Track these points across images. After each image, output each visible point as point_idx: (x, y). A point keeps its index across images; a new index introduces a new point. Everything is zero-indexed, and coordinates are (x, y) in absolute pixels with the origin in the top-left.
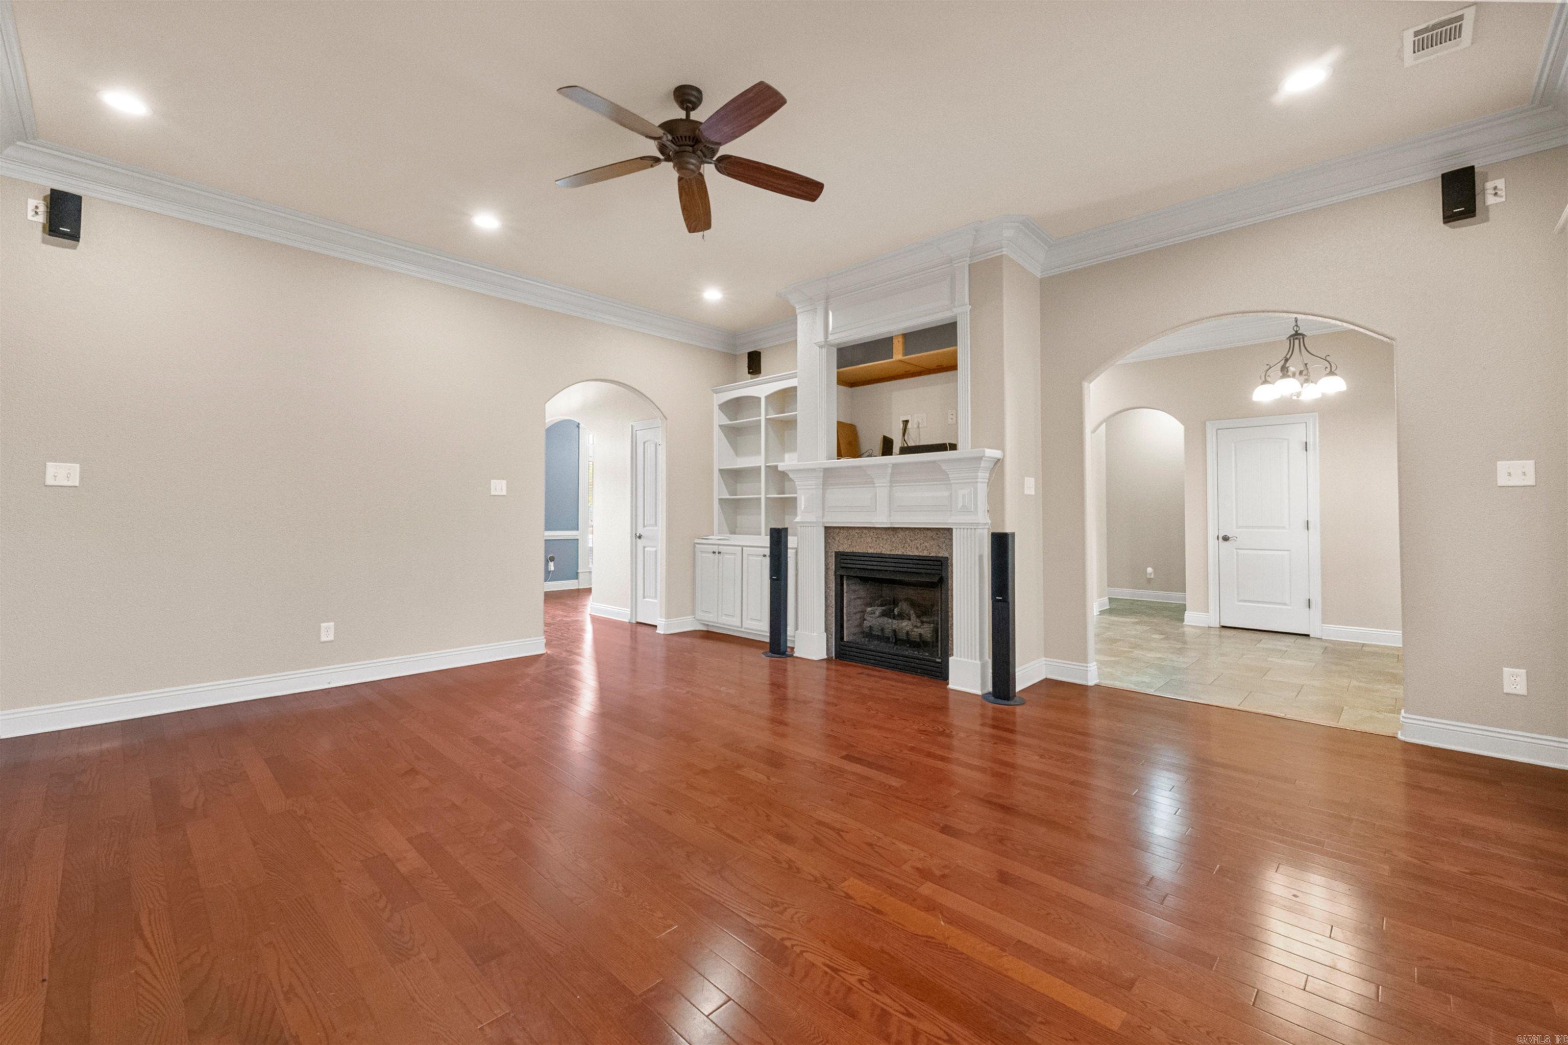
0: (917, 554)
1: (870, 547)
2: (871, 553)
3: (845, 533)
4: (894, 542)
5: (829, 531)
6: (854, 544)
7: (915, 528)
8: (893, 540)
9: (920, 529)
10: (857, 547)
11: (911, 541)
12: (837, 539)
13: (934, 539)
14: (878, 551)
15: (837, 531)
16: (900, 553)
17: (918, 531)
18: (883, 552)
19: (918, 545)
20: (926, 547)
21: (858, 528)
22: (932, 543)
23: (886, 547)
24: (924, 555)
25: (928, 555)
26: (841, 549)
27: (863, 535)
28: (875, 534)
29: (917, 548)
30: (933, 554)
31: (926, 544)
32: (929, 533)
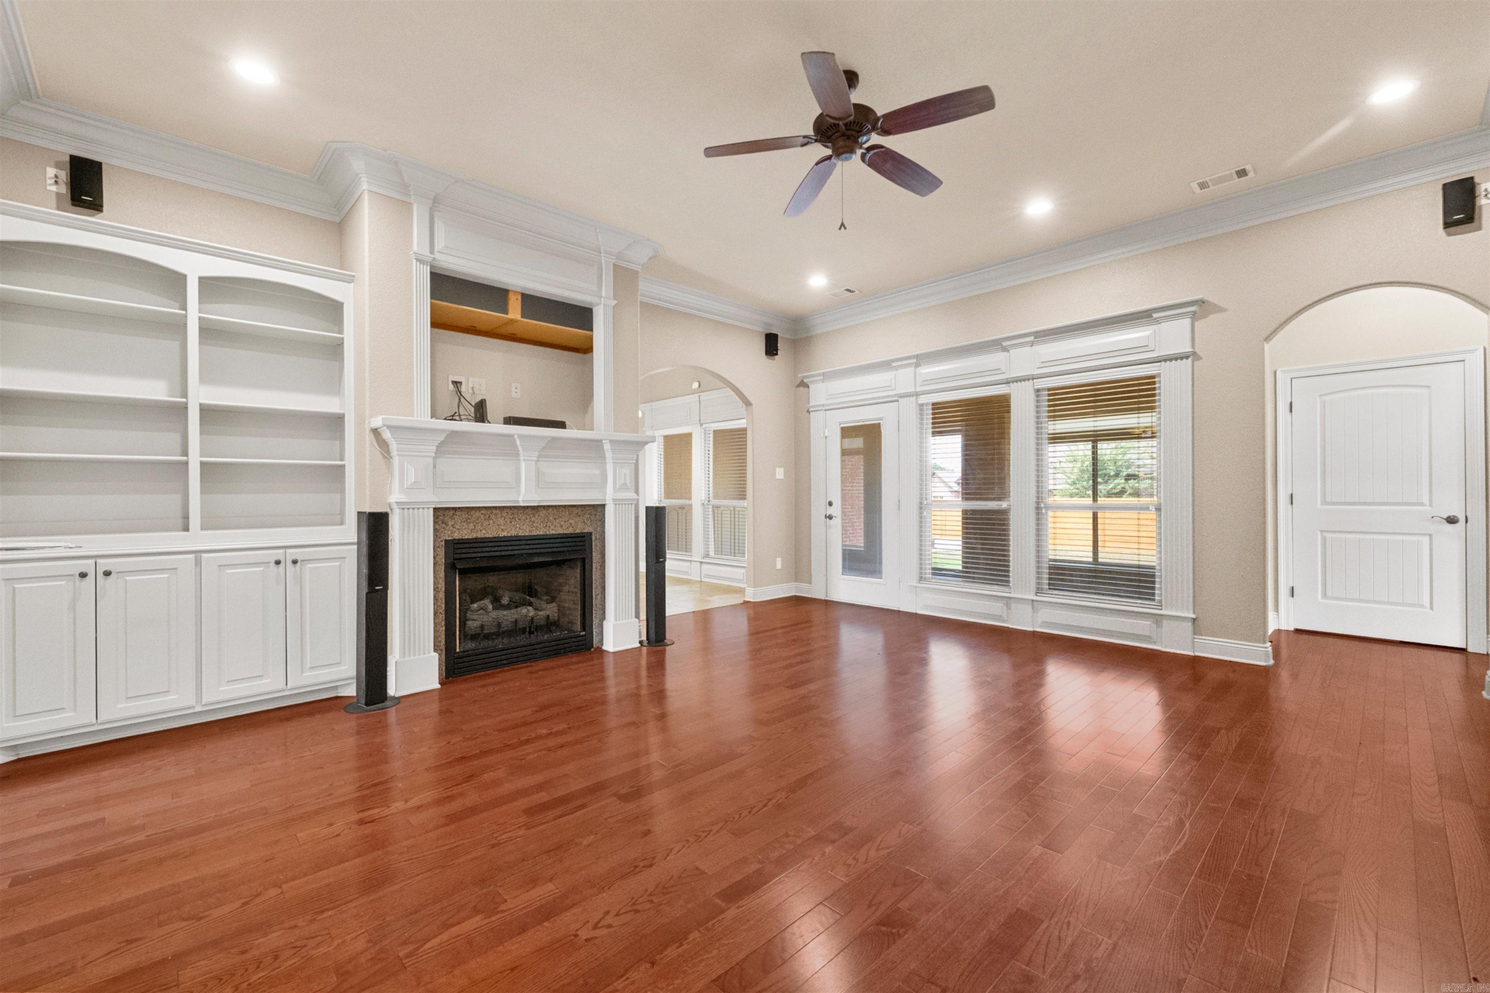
0: (561, 532)
1: (502, 530)
2: (504, 537)
3: (464, 515)
4: (534, 522)
5: (441, 514)
6: (479, 527)
7: (559, 506)
8: (533, 519)
9: (565, 506)
10: (484, 532)
11: (555, 519)
12: (451, 523)
13: (579, 516)
14: (513, 533)
15: (451, 513)
16: (541, 533)
17: (563, 509)
18: (520, 534)
19: (562, 523)
20: (571, 524)
21: (485, 508)
22: (577, 520)
23: (524, 528)
24: (569, 532)
25: (572, 532)
26: (457, 536)
27: (492, 516)
28: (510, 514)
29: (561, 526)
30: (578, 531)
31: (571, 521)
32: (575, 511)
